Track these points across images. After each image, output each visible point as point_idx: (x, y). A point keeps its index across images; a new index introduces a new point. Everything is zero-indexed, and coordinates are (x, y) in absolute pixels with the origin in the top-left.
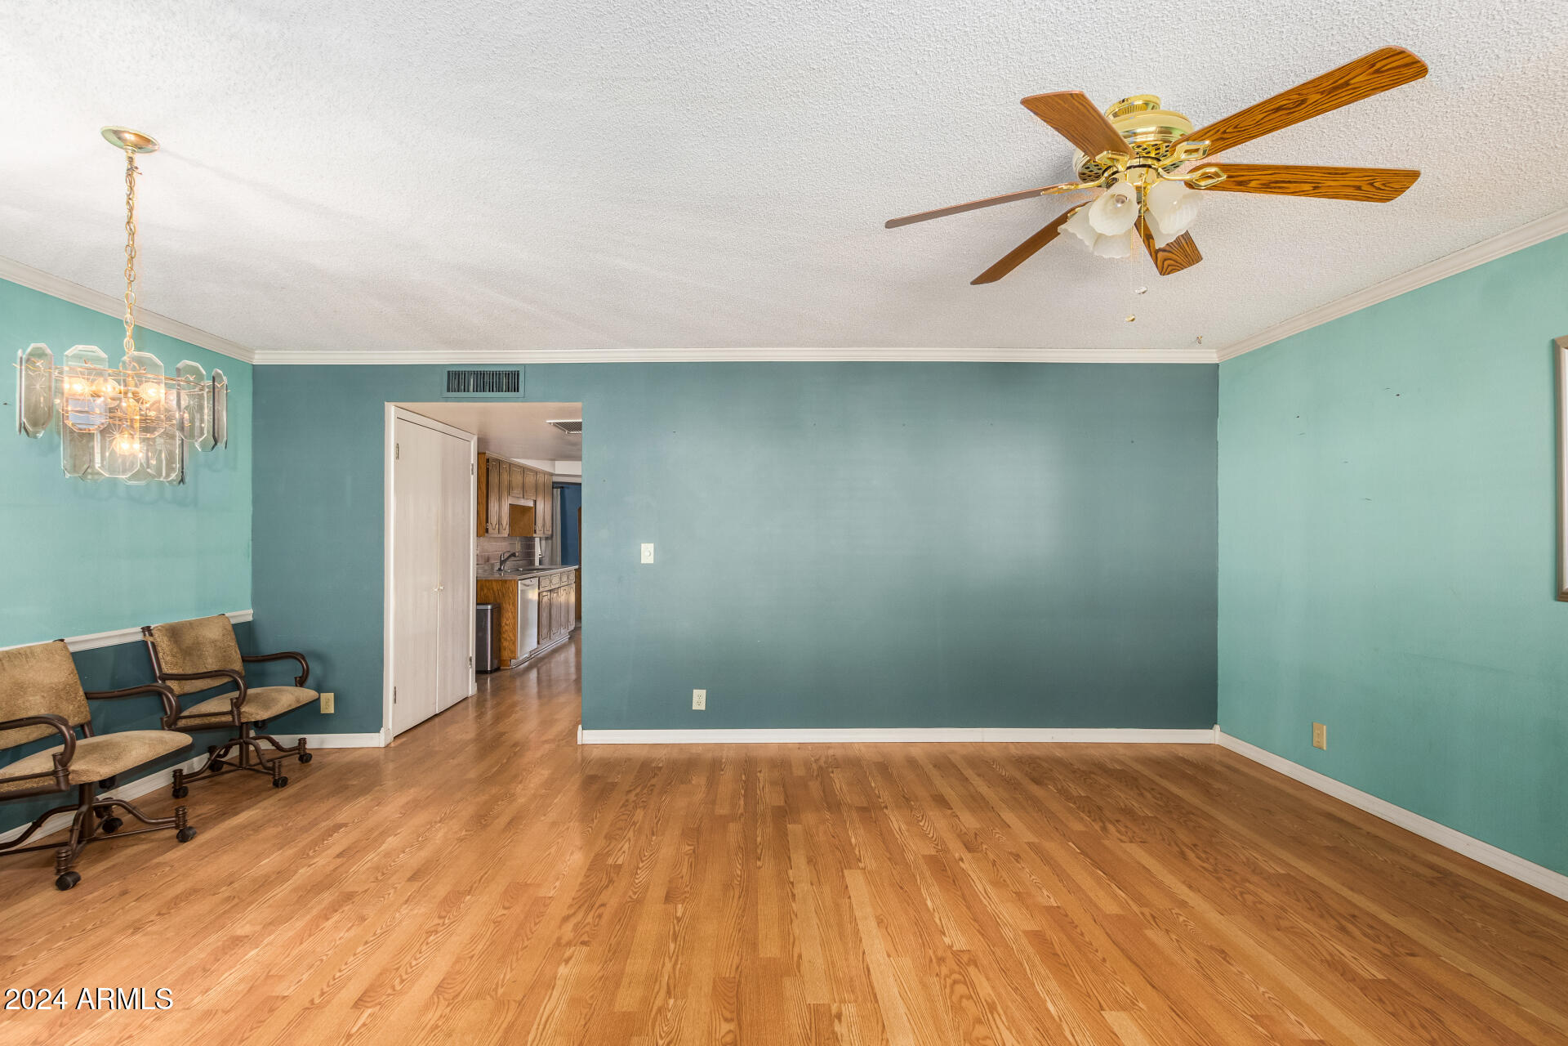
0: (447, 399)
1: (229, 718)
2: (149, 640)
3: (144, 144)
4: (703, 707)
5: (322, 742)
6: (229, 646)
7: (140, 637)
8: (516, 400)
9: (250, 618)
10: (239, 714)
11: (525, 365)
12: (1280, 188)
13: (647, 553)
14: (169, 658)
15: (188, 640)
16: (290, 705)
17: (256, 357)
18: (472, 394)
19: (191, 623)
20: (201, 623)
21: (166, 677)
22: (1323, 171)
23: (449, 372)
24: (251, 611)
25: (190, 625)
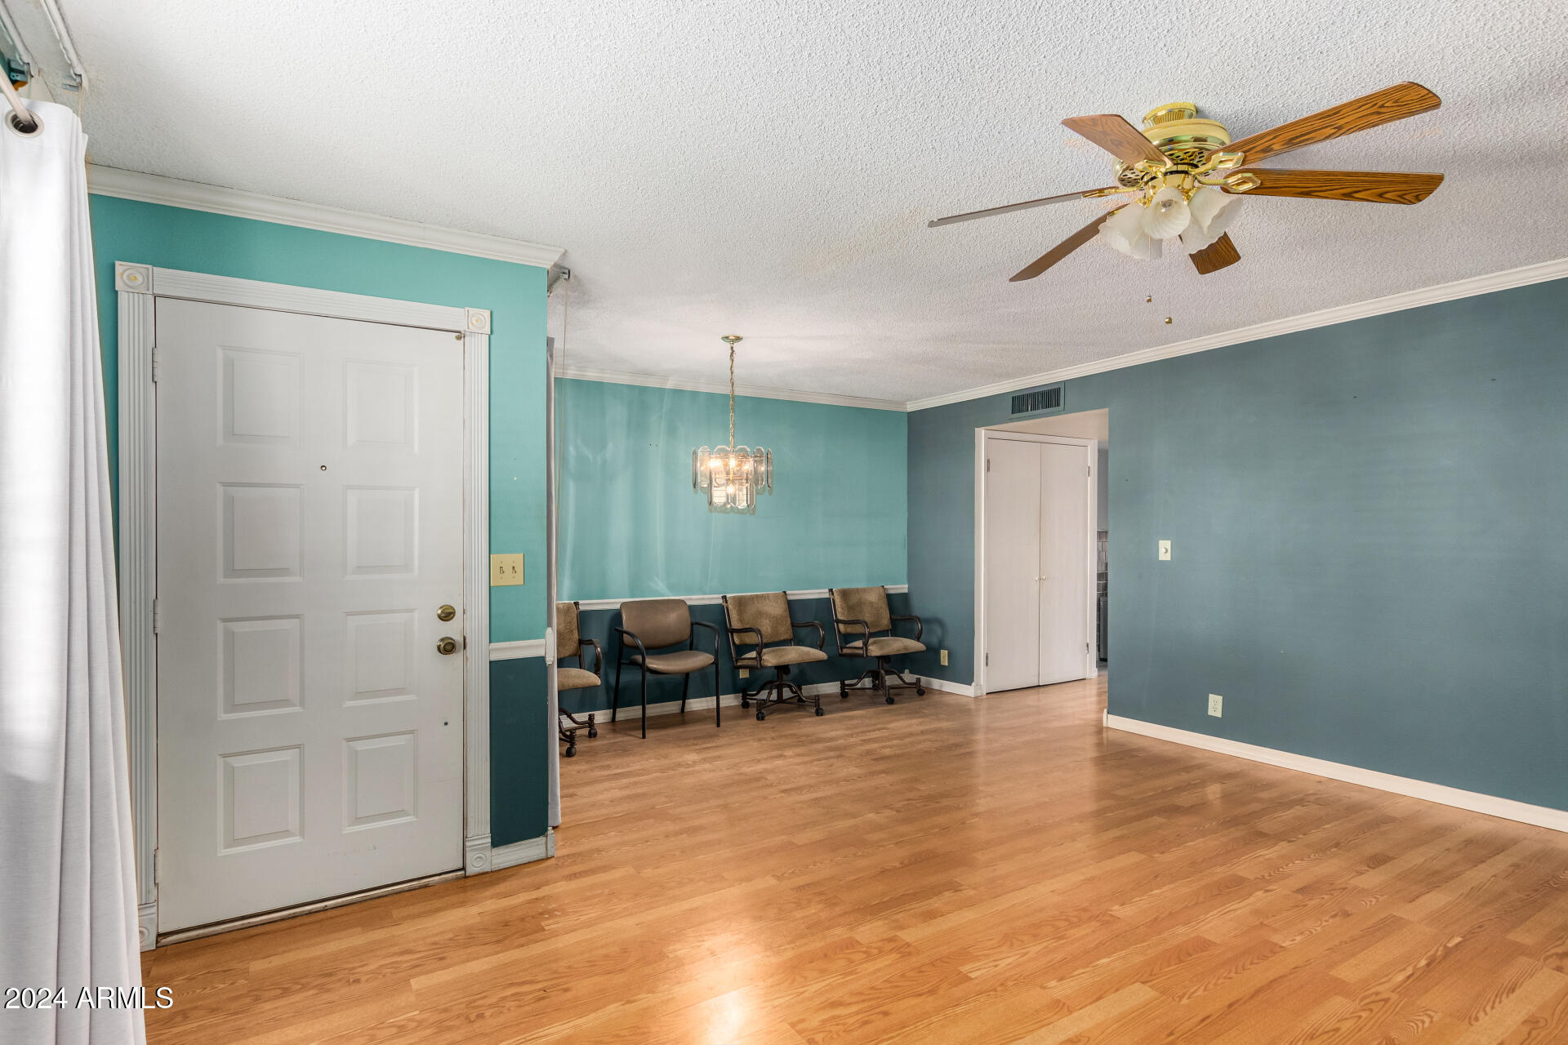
0: (1012, 420)
1: (861, 652)
2: (832, 597)
3: (738, 339)
4: (1219, 714)
5: (941, 686)
6: (881, 607)
7: (827, 596)
8: (1058, 413)
9: (906, 591)
10: (867, 650)
11: (1065, 382)
12: (1303, 141)
13: (1165, 550)
14: (840, 609)
15: (854, 600)
16: (898, 651)
17: (908, 406)
18: (1030, 413)
19: (858, 590)
20: (864, 590)
21: (838, 621)
22: (1318, 118)
23: (1013, 398)
24: (907, 586)
25: (857, 591)
